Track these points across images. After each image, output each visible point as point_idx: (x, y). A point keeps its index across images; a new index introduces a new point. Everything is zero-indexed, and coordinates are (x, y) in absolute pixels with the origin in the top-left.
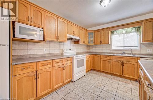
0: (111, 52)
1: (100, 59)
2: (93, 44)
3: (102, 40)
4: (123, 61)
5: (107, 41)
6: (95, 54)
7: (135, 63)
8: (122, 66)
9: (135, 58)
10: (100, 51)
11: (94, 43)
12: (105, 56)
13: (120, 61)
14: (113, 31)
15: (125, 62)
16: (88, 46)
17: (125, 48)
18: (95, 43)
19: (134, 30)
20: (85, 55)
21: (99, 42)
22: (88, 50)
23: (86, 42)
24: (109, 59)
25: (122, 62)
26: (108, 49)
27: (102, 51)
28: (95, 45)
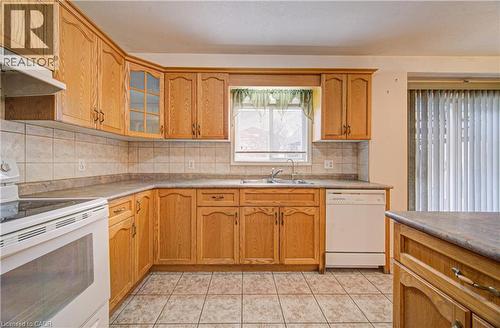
0: (234, 171)
1: (194, 207)
2: (158, 136)
3: (200, 122)
4: (280, 207)
5: (221, 127)
6: (169, 185)
7: (313, 211)
8: (276, 227)
9: (312, 191)
10: (193, 170)
11: (164, 130)
12: (217, 193)
13: (270, 209)
14: (240, 92)
15: (287, 210)
16: (130, 145)
17: (275, 156)
18: (166, 130)
19: (296, 100)
20: (104, 201)
21: (186, 128)
22: (130, 163)
23: (112, 121)
24: (231, 203)
25: (277, 210)
26: (219, 159)
27: (197, 171)
28: (169, 139)
